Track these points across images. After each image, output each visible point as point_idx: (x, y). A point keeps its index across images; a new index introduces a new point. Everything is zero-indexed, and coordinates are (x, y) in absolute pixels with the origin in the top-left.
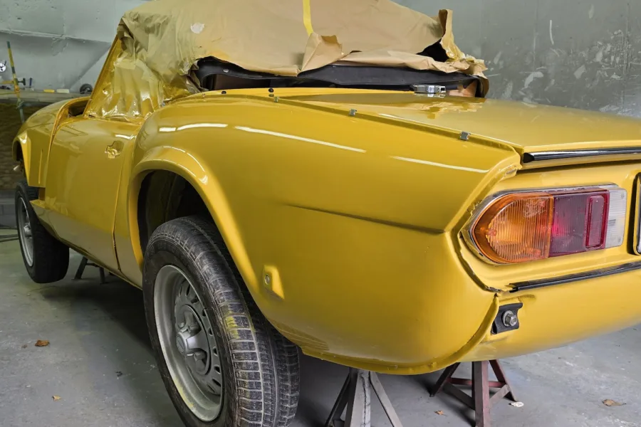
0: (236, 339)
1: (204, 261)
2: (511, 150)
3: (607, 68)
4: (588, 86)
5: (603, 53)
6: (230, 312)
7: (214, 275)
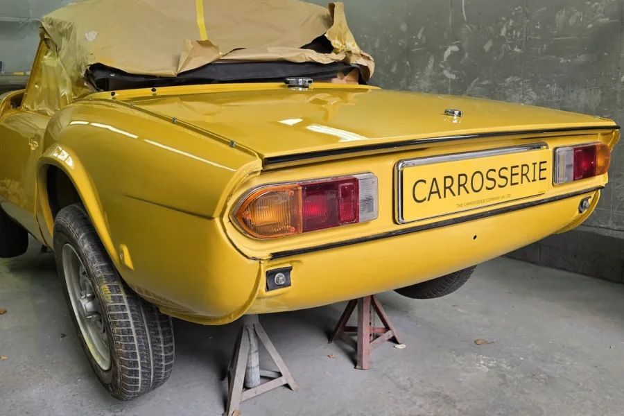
0: (111, 303)
1: (85, 241)
2: (254, 155)
3: (510, 42)
4: (495, 58)
5: (507, 28)
6: (105, 282)
7: (92, 252)
